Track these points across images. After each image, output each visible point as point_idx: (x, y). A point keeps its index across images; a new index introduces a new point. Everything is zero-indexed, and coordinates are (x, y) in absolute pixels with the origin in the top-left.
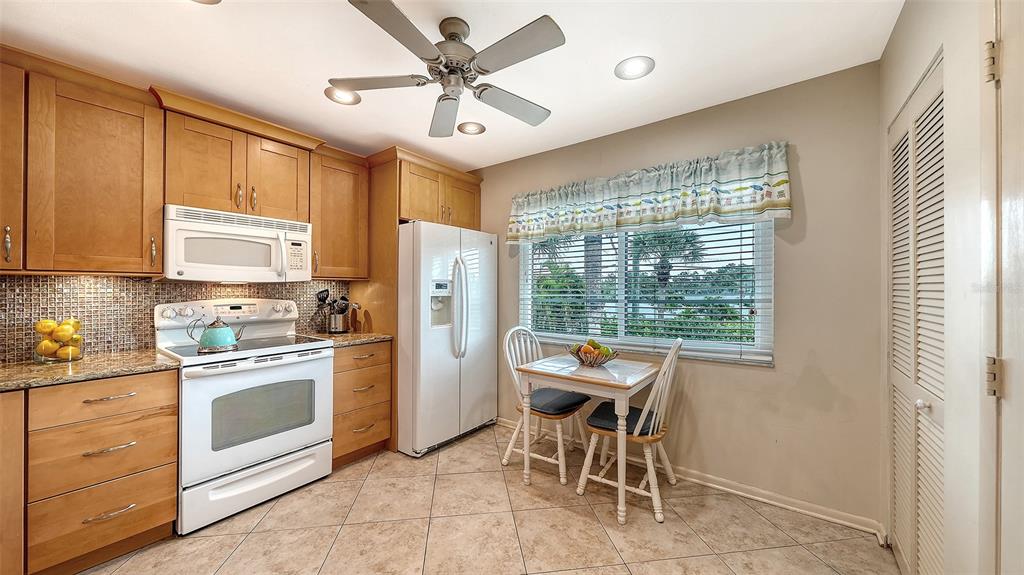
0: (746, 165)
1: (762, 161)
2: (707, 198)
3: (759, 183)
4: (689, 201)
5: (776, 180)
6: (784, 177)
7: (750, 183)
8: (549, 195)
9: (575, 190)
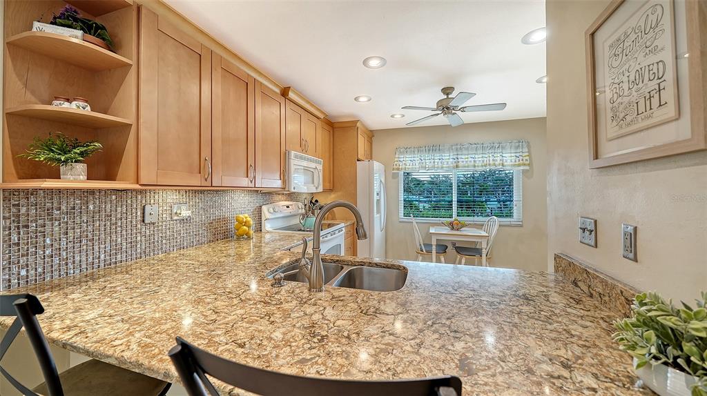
0: (513, 147)
1: (519, 146)
2: (498, 159)
3: (518, 155)
4: (491, 159)
5: (524, 155)
6: (527, 154)
7: (515, 155)
8: (419, 149)
9: (434, 149)
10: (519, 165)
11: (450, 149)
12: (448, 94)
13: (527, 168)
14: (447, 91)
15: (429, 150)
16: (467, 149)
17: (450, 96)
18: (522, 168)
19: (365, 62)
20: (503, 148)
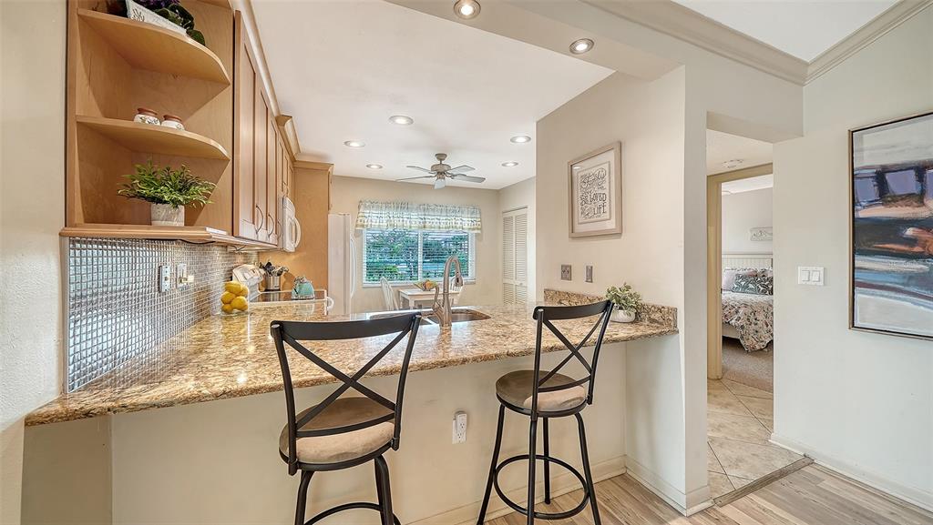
0: (469, 213)
1: (473, 211)
2: (459, 222)
3: (473, 220)
5: (477, 220)
6: (479, 219)
7: (470, 219)
8: (387, 205)
9: (403, 206)
10: (474, 229)
11: (418, 209)
12: (441, 160)
13: (479, 232)
14: (441, 157)
15: (398, 207)
16: (433, 210)
17: (443, 162)
18: (476, 231)
19: (392, 118)
20: (462, 213)
